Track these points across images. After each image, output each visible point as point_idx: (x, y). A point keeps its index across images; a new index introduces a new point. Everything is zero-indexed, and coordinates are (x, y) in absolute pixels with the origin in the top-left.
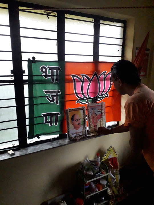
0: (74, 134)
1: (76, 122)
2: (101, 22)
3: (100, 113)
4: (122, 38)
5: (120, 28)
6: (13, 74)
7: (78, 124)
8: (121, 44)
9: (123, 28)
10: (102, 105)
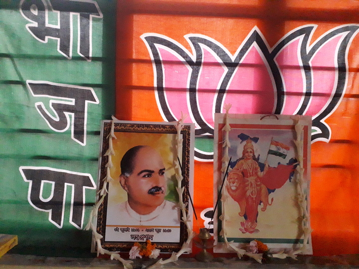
0: (123, 231)
1: (144, 181)
3: (285, 162)
7: (150, 192)
10: (293, 128)
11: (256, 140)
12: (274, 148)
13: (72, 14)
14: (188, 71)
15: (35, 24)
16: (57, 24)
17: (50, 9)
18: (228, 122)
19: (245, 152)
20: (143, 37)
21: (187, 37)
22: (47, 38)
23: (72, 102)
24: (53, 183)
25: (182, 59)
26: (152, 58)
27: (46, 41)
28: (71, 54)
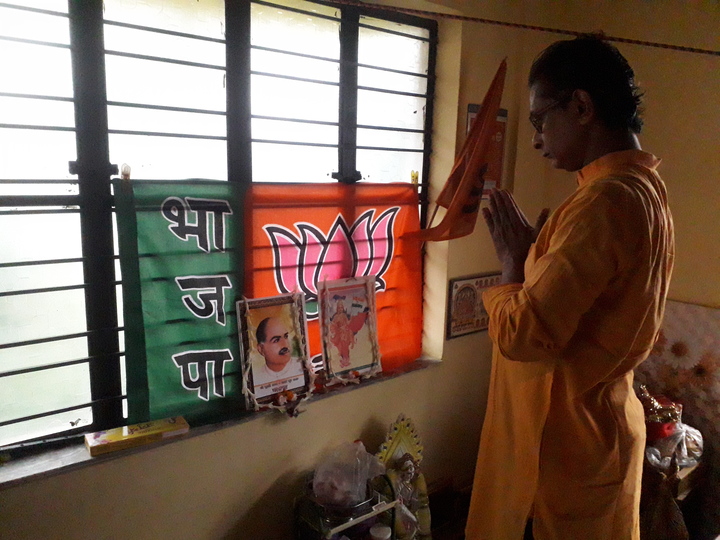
1: (275, 345)
2: (361, 21)
3: (362, 310)
4: (426, 74)
5: (420, 42)
6: (76, 177)
7: (281, 353)
8: (424, 91)
9: (427, 44)
10: (365, 285)
11: (344, 298)
12: (355, 302)
13: (207, 213)
14: (297, 252)
15: (176, 225)
16: (194, 222)
17: (188, 209)
18: (327, 288)
19: (338, 308)
20: (264, 228)
21: (295, 225)
22: (187, 236)
23: (213, 290)
24: (197, 364)
25: (293, 243)
26: (272, 244)
27: (187, 239)
28: (209, 248)
